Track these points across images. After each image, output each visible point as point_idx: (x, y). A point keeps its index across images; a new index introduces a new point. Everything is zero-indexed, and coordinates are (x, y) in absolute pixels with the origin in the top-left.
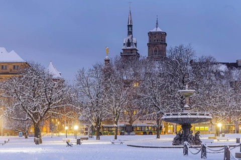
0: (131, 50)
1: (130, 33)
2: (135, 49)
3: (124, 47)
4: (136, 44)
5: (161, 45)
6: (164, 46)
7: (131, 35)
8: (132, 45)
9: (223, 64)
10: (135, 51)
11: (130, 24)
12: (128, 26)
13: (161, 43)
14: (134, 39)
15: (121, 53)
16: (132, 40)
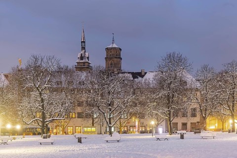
0: (84, 63)
1: (83, 48)
2: (87, 62)
3: (78, 61)
4: (88, 58)
5: (116, 59)
6: (119, 60)
7: (84, 51)
8: (85, 59)
9: (129, 73)
10: (87, 64)
11: (83, 40)
12: (82, 42)
13: (116, 58)
14: (87, 54)
15: (75, 66)
16: (85, 54)
